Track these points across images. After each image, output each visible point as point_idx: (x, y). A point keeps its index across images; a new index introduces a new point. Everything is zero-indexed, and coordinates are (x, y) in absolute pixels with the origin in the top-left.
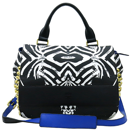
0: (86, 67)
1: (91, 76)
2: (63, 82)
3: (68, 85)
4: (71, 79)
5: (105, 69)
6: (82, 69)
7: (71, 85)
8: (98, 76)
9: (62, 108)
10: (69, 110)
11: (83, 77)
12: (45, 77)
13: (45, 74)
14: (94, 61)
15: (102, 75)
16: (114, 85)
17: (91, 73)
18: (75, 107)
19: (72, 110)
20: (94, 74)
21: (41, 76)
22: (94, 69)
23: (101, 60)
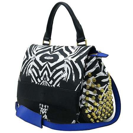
0: (58, 68)
1: (60, 78)
2: (42, 81)
3: (45, 85)
4: (46, 79)
5: (73, 72)
6: (55, 70)
7: (47, 85)
8: (65, 78)
9: (40, 105)
10: (44, 109)
11: (54, 78)
12: (32, 75)
13: (33, 72)
14: (65, 63)
15: (68, 78)
16: (75, 90)
17: (60, 75)
18: (48, 107)
19: (46, 110)
20: (62, 76)
21: (30, 74)
22: (64, 71)
23: (71, 61)
